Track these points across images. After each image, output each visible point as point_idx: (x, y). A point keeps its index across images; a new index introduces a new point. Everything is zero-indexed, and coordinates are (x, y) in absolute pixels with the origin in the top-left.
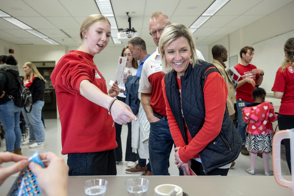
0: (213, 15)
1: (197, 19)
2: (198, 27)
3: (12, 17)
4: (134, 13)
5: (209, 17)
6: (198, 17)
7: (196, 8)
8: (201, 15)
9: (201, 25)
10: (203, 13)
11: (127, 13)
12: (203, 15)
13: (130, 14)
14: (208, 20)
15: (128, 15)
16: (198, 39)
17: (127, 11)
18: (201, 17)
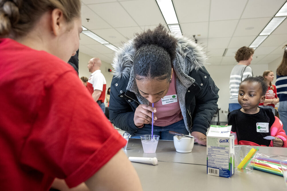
0: (270, 34)
1: (255, 38)
2: (257, 46)
3: (110, 43)
4: (199, 35)
5: (267, 36)
6: (256, 37)
7: (253, 28)
8: (259, 35)
9: (260, 44)
10: (260, 33)
11: (194, 36)
12: (260, 34)
13: (197, 37)
14: (266, 39)
15: (195, 37)
16: (258, 58)
17: (194, 35)
18: (259, 37)
